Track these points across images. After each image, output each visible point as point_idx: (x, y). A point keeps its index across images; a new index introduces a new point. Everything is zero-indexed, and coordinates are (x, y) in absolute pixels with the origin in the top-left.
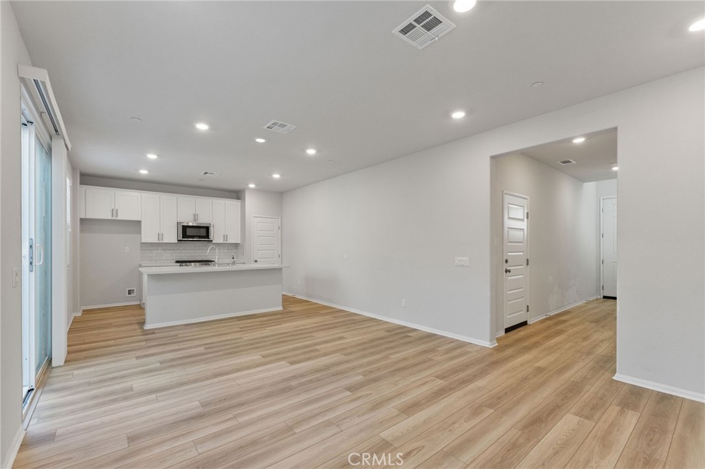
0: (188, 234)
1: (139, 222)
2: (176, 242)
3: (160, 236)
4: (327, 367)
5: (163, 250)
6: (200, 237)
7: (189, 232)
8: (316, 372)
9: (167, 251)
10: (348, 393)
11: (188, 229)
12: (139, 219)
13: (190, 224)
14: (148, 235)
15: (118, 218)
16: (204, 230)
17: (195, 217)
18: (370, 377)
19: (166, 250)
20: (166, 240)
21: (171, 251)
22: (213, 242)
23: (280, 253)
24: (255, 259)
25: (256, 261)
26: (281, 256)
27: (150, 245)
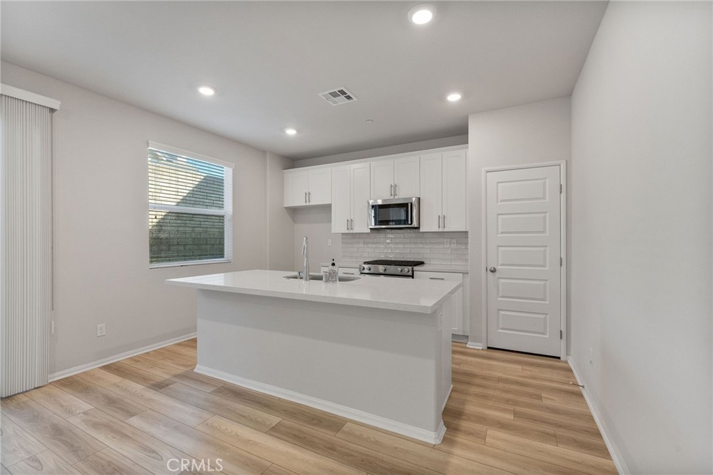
2: (369, 231)
3: (350, 223)
5: (364, 243)
6: (397, 222)
7: (383, 215)
9: (370, 245)
12: (330, 202)
14: (338, 225)
19: (368, 243)
20: (357, 229)
21: (374, 246)
22: (421, 230)
23: (563, 256)
24: (491, 266)
25: (493, 271)
26: (566, 262)
27: (351, 237)
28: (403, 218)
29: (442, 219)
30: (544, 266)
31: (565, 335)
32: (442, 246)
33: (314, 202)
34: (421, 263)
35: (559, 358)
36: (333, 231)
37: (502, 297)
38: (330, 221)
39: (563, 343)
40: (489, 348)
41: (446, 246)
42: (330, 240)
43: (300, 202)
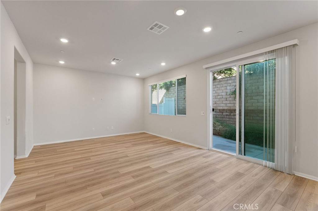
4: (132, 164)
8: (137, 163)
10: (128, 155)
18: (117, 160)
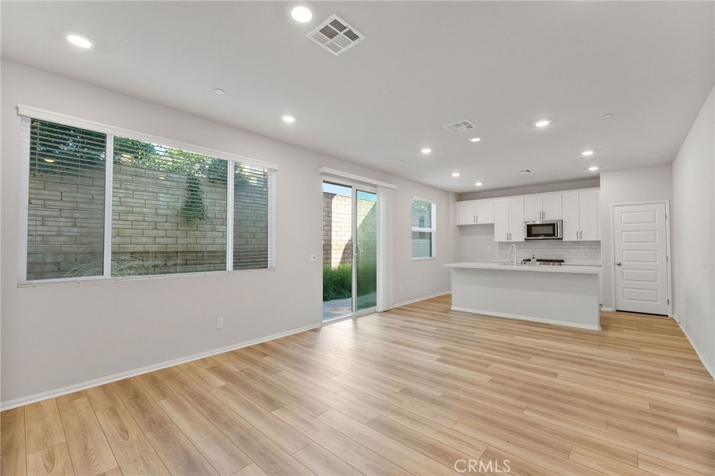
0: (533, 233)
1: (493, 224)
2: (524, 240)
3: (509, 236)
6: (545, 235)
7: (534, 230)
11: (533, 228)
12: (493, 222)
13: (538, 223)
14: (499, 236)
15: (479, 223)
16: (551, 228)
17: (543, 214)
20: (514, 240)
22: (564, 240)
23: (669, 255)
24: (617, 262)
25: (619, 265)
26: (671, 260)
27: (506, 245)
28: (552, 232)
29: (580, 234)
30: (656, 261)
31: (671, 302)
32: (578, 250)
33: (480, 222)
34: (563, 261)
35: (667, 316)
36: (496, 241)
37: (626, 280)
38: (493, 233)
39: (670, 306)
40: (617, 311)
41: (581, 250)
42: (489, 247)
43: (470, 221)
